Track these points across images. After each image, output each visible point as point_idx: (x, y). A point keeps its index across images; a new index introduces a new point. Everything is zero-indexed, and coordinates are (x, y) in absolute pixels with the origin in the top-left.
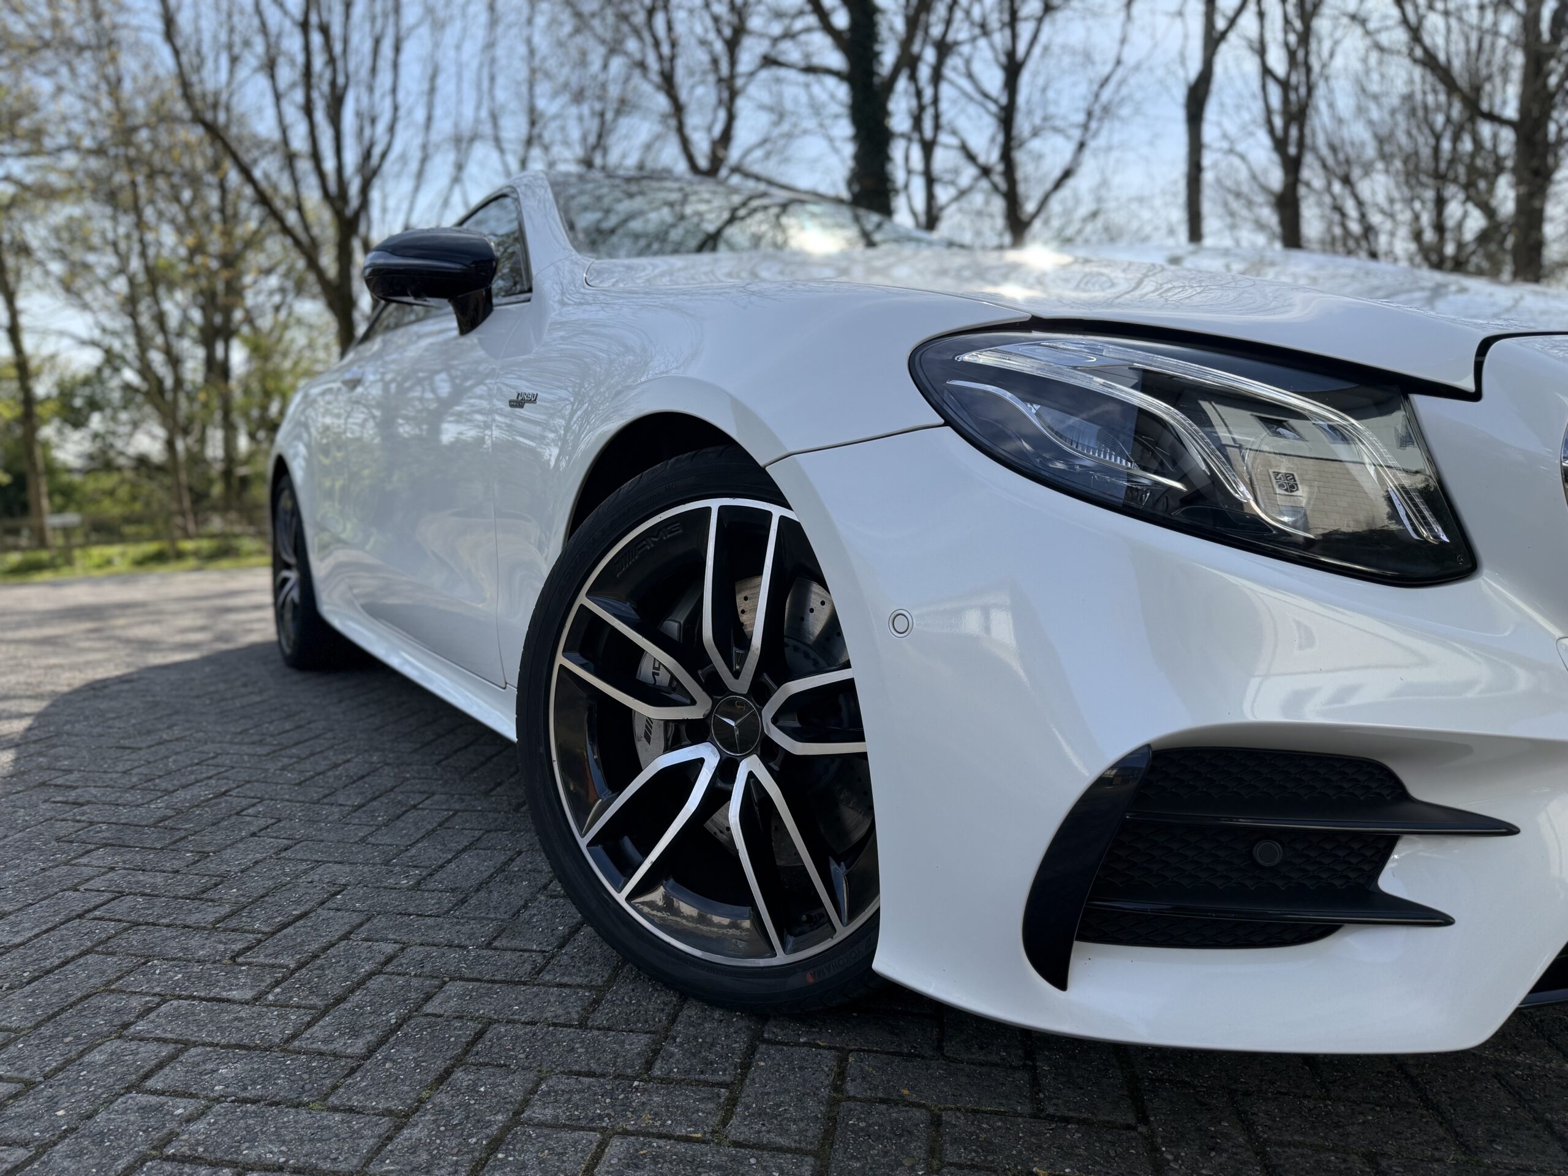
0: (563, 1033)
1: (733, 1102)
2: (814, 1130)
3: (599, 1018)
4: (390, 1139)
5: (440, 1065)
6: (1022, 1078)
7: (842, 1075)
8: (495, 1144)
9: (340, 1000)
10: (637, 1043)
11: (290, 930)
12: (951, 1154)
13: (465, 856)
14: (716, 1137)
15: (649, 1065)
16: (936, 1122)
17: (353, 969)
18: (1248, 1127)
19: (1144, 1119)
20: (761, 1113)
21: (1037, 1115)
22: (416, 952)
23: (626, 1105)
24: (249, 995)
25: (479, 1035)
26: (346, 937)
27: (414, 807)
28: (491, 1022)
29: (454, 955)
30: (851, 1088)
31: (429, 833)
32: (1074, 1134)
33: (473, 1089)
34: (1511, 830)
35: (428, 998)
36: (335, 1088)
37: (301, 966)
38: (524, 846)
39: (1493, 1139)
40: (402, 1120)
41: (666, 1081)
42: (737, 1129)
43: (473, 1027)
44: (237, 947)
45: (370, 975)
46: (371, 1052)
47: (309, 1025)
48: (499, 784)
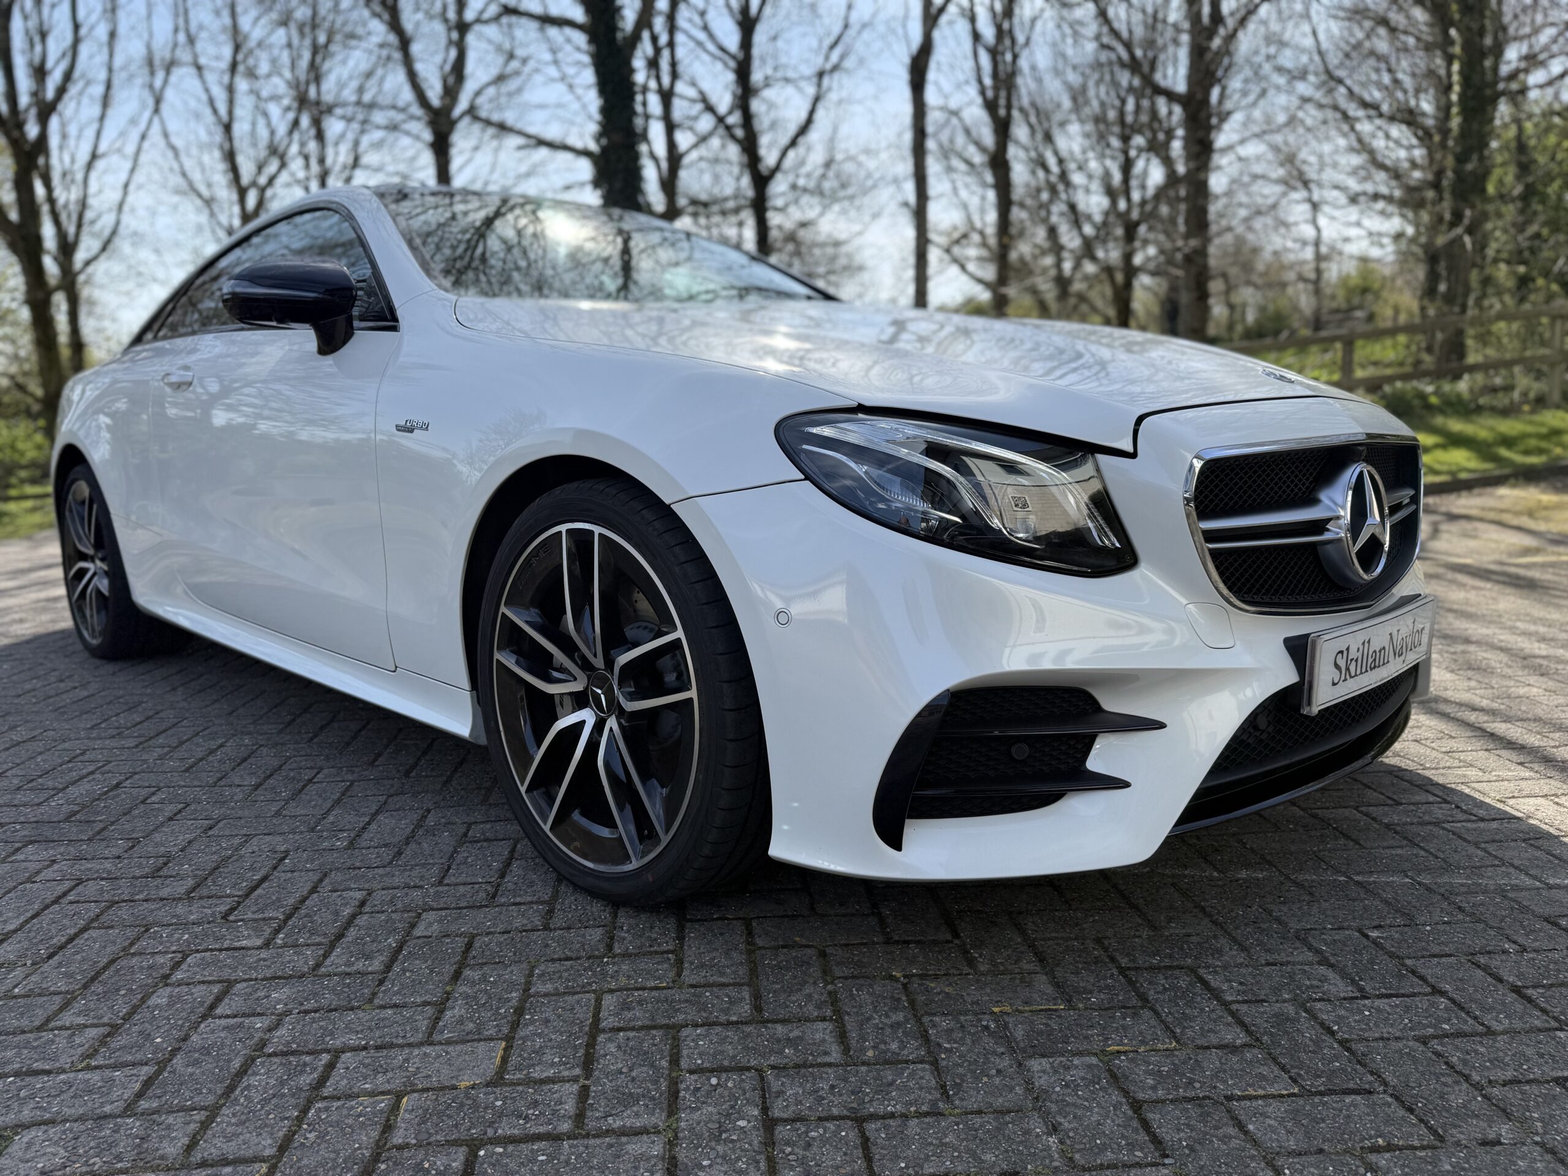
0: (534, 936)
1: (680, 962)
2: (742, 971)
3: (558, 920)
4: (438, 1019)
5: (449, 969)
6: (873, 921)
7: (750, 934)
8: (520, 1011)
9: (340, 936)
10: (596, 935)
11: (259, 891)
12: (837, 972)
13: (381, 817)
14: (677, 982)
15: (610, 947)
16: (823, 954)
17: (337, 913)
18: (1022, 931)
19: (957, 936)
20: (702, 966)
21: (888, 941)
22: (379, 896)
23: (604, 974)
24: (259, 942)
25: (469, 946)
26: (314, 890)
27: (310, 781)
28: (473, 937)
29: (417, 893)
30: (760, 942)
31: (338, 801)
32: (913, 949)
33: (484, 979)
34: (1161, 725)
35: (413, 926)
36: (374, 994)
37: (289, 917)
38: (430, 805)
39: (1170, 920)
40: (441, 1007)
41: (626, 955)
42: (688, 977)
43: (461, 942)
44: (223, 908)
45: (354, 916)
46: (388, 968)
47: (325, 956)
48: (379, 755)
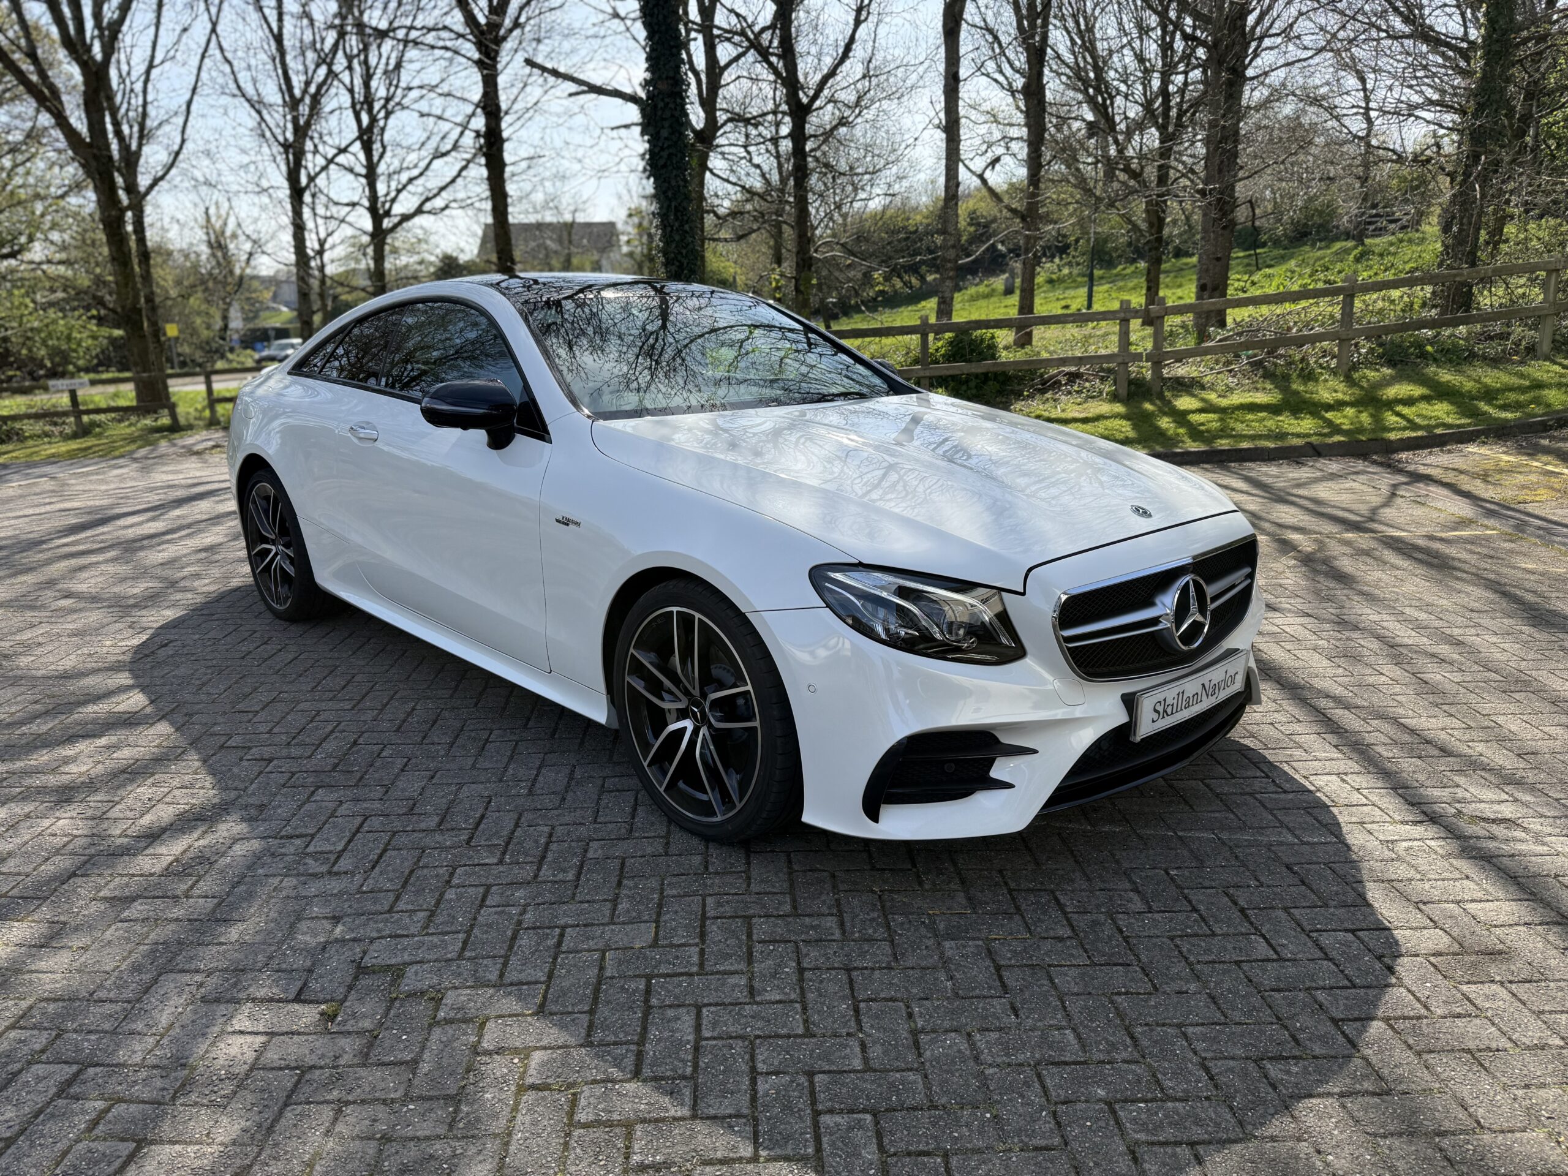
0: (661, 859)
1: (749, 878)
2: (786, 885)
3: (673, 849)
4: (614, 910)
5: (614, 880)
6: (865, 855)
7: (790, 862)
8: (660, 906)
9: (543, 857)
10: (697, 860)
11: (482, 826)
12: (842, 887)
13: (543, 771)
14: (747, 891)
15: (706, 868)
16: (833, 876)
17: (536, 842)
18: (955, 864)
19: (914, 866)
20: (762, 881)
21: (873, 868)
22: (559, 830)
23: (705, 885)
24: (495, 861)
25: (623, 864)
26: (517, 825)
27: (487, 740)
28: (624, 859)
29: (583, 828)
30: (796, 867)
31: (511, 757)
32: (887, 874)
33: (636, 886)
34: (1035, 752)
35: (586, 851)
36: (574, 894)
37: (508, 844)
38: (574, 762)
39: (1049, 858)
40: (615, 902)
41: (717, 873)
42: (754, 888)
43: (617, 862)
44: (465, 837)
45: (547, 844)
46: (578, 878)
47: (539, 869)
48: (529, 719)
